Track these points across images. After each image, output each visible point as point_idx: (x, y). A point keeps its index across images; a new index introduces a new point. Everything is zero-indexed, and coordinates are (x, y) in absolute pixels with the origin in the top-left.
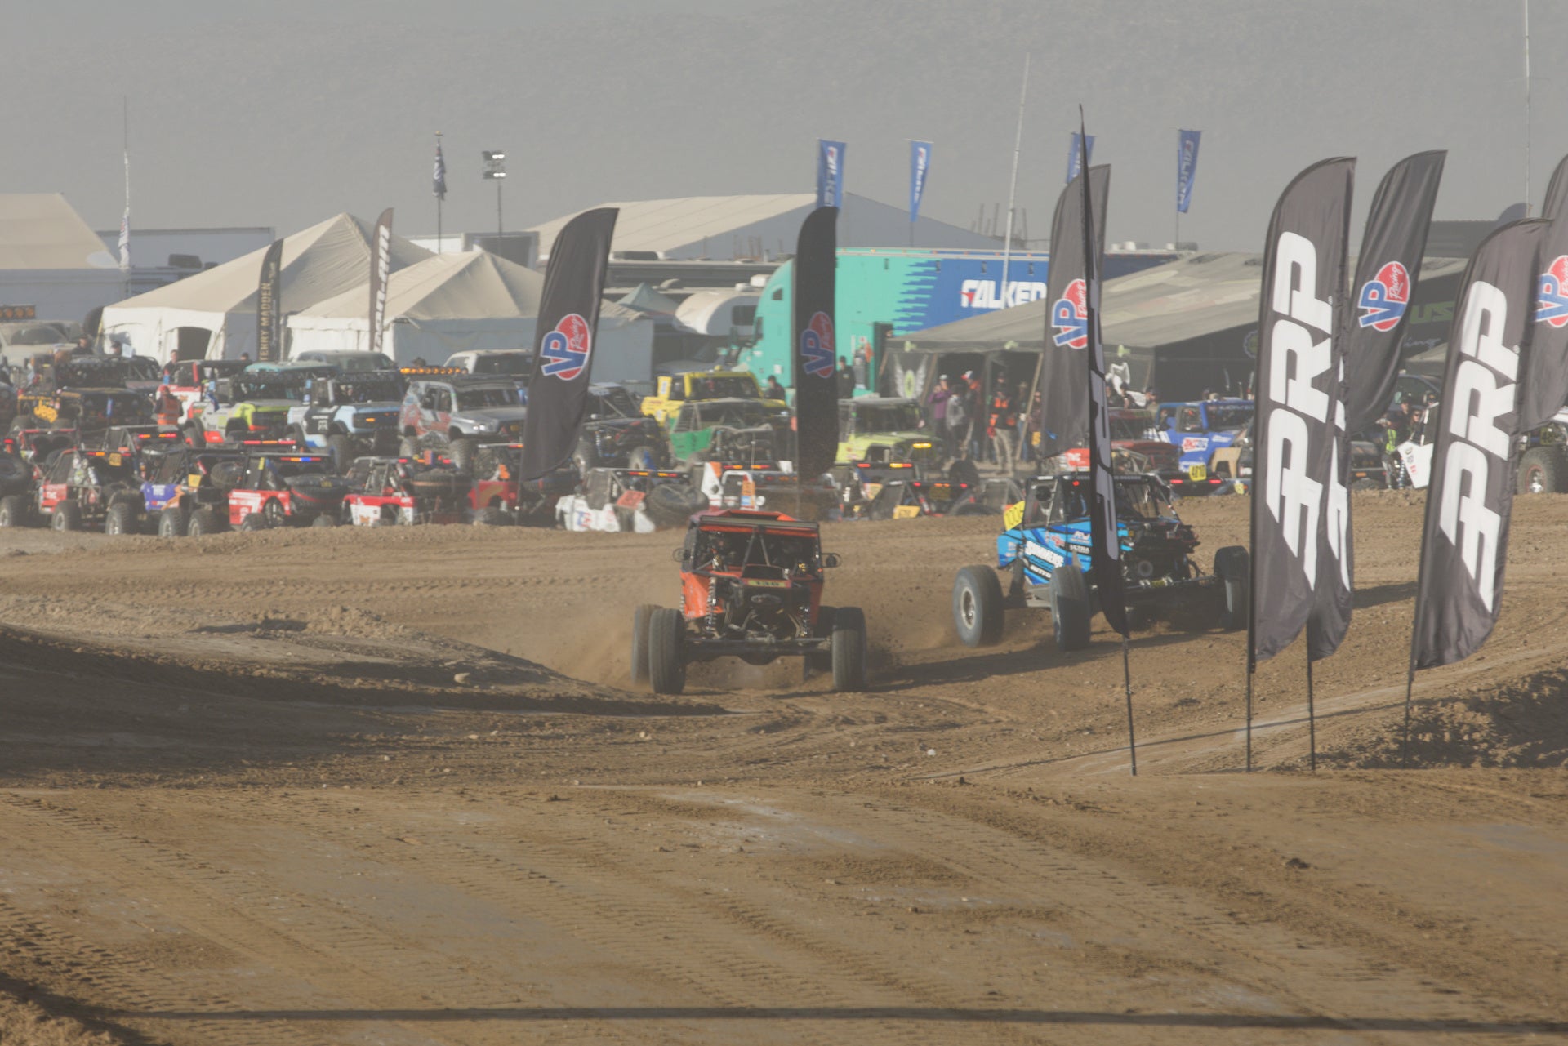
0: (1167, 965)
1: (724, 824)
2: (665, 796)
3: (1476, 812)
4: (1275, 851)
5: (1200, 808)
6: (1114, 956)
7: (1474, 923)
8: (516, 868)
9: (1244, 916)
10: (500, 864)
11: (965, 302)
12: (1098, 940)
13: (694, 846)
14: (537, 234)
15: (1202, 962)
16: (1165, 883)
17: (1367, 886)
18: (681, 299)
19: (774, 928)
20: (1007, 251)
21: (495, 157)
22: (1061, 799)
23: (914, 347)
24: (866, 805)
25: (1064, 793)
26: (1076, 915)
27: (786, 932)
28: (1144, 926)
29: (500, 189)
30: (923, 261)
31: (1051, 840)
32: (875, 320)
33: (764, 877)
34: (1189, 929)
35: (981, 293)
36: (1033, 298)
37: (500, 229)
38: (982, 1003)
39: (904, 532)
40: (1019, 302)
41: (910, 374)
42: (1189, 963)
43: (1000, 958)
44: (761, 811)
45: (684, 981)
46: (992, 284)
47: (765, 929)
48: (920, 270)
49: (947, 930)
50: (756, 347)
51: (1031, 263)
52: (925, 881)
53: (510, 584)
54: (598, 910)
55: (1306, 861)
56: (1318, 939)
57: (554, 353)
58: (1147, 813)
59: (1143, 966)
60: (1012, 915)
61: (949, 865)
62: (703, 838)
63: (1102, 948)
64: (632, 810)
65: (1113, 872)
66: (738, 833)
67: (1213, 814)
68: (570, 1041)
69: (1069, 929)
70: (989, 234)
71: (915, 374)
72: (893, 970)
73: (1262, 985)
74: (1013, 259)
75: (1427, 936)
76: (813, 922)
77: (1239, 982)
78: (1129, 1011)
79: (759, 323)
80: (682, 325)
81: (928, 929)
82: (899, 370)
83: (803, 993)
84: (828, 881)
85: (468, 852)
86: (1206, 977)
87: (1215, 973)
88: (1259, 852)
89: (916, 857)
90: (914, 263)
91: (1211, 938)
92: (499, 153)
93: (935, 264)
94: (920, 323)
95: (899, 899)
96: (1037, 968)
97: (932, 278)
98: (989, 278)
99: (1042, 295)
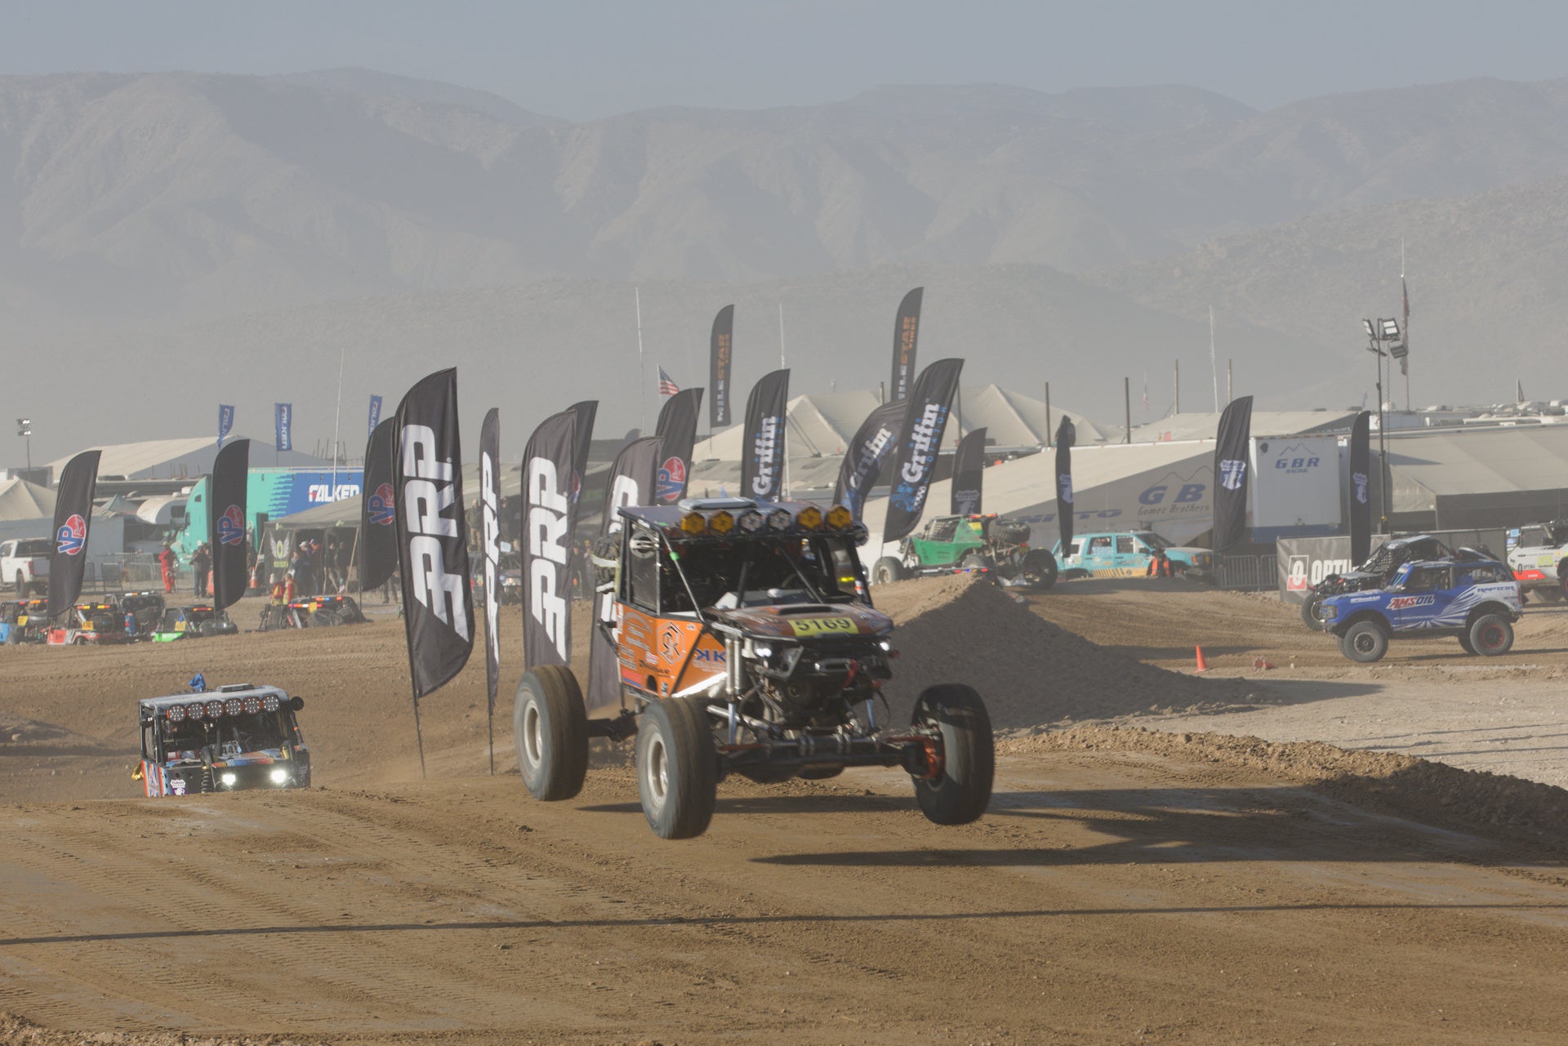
0: (450, 893)
1: (179, 819)
2: (142, 804)
3: (631, 793)
4: (512, 822)
5: (466, 798)
6: (418, 889)
7: (632, 860)
8: (54, 851)
9: (495, 862)
10: (45, 849)
11: (311, 499)
12: (408, 880)
13: (162, 834)
14: (51, 468)
15: (470, 890)
16: (446, 844)
17: (568, 840)
18: (140, 503)
19: (213, 881)
20: (335, 467)
21: (25, 422)
22: (382, 796)
23: (281, 526)
24: (265, 805)
25: (384, 793)
26: (394, 865)
27: (219, 883)
28: (435, 870)
29: (28, 441)
30: (285, 475)
31: (377, 821)
32: (257, 512)
33: (205, 851)
34: (461, 871)
35: (320, 492)
36: (352, 495)
37: (29, 465)
38: (340, 921)
39: (279, 638)
40: (343, 497)
41: (280, 543)
42: (463, 892)
43: (349, 894)
44: (202, 811)
45: (159, 915)
46: (327, 487)
47: (207, 882)
48: (283, 480)
49: (316, 878)
50: (186, 531)
51: (349, 474)
52: (303, 849)
53: (43, 679)
54: (105, 874)
55: (531, 827)
56: (540, 874)
57: (65, 539)
58: (434, 802)
59: (435, 895)
60: (355, 867)
61: (317, 838)
62: (168, 829)
63: (410, 885)
64: (123, 814)
65: (415, 839)
66: (189, 825)
67: (474, 801)
68: (91, 954)
69: (390, 874)
70: (324, 457)
71: (283, 542)
72: (286, 903)
73: (506, 902)
74: (339, 471)
75: (604, 869)
76: (235, 877)
77: (493, 902)
78: (428, 922)
79: (188, 515)
80: (141, 520)
81: (305, 878)
82: (273, 541)
83: (231, 920)
84: (243, 851)
85: (25, 843)
86: (473, 899)
87: (479, 897)
88: (502, 823)
89: (296, 835)
90: (279, 476)
91: (475, 876)
92: (27, 420)
93: (292, 476)
94: (284, 512)
95: (287, 860)
96: (371, 898)
97: (291, 485)
98: (325, 484)
99: (357, 493)
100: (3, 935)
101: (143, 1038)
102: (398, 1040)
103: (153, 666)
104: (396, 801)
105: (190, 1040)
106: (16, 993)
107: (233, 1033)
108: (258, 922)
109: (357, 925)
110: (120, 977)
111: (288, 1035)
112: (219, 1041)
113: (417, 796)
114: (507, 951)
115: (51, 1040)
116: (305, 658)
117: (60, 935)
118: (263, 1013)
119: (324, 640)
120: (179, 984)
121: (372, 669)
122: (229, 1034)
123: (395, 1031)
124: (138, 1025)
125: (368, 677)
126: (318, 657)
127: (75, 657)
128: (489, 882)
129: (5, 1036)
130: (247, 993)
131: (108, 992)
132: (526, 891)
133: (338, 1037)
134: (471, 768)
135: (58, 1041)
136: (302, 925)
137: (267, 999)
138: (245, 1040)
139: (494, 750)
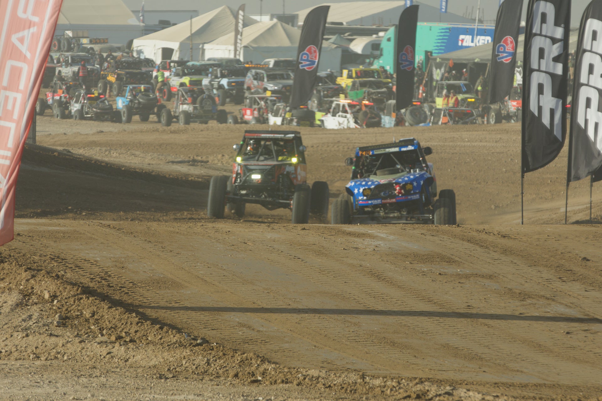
0: (535, 297)
1: (368, 240)
2: (345, 229)
4: (577, 254)
5: (548, 237)
6: (515, 293)
8: (289, 255)
9: (565, 279)
10: (283, 253)
11: (460, 44)
12: (509, 287)
13: (356, 248)
14: (298, 15)
15: (548, 296)
16: (535, 266)
18: (352, 40)
19: (386, 280)
20: (476, 24)
22: (496, 233)
23: (440, 60)
24: (421, 234)
26: (501, 277)
27: (391, 281)
28: (526, 282)
30: (445, 28)
31: (492, 248)
32: (426, 49)
33: (382, 260)
34: (544, 283)
35: (466, 40)
36: (486, 43)
37: (284, 12)
38: (465, 310)
40: (481, 44)
41: (438, 70)
42: (544, 296)
43: (472, 293)
44: (382, 235)
45: (352, 299)
46: (471, 37)
47: (383, 280)
48: (443, 31)
49: (451, 282)
50: (380, 59)
51: (485, 29)
52: (444, 263)
54: (320, 271)
55: (589, 259)
56: (593, 288)
58: (529, 239)
59: (526, 297)
60: (476, 277)
61: (453, 257)
62: (360, 245)
63: (511, 290)
64: (333, 234)
65: (515, 261)
66: (373, 243)
67: (553, 240)
68: (309, 320)
69: (498, 282)
70: (470, 18)
71: (440, 70)
72: (431, 296)
73: (571, 305)
74: (479, 27)
76: (401, 278)
77: (562, 304)
78: (521, 314)
79: (382, 50)
80: (352, 51)
81: (445, 281)
82: (434, 69)
83: (397, 305)
84: (407, 262)
85: (271, 249)
86: (550, 302)
87: (553, 300)
88: (570, 255)
89: (440, 254)
90: (441, 28)
91: (552, 287)
93: (450, 29)
94: (443, 51)
95: (434, 270)
96: (486, 297)
97: (448, 34)
98: (469, 35)
99: (490, 41)
101: (338, 375)
102: (498, 387)
103: (355, 143)
104: (504, 237)
105: (367, 378)
106: (260, 342)
107: (394, 375)
108: (414, 307)
109: (475, 313)
110: (326, 336)
111: (429, 379)
112: (385, 379)
113: (518, 234)
114: (569, 336)
115: (280, 372)
116: (451, 144)
117: (289, 307)
118: (414, 364)
119: (463, 133)
120: (362, 343)
121: (493, 153)
122: (391, 375)
123: (497, 381)
124: (335, 366)
125: (489, 158)
126: (459, 143)
127: (306, 134)
128: (561, 291)
129: (252, 368)
130: (404, 351)
131: (317, 345)
132: (584, 299)
133: (460, 382)
134: (552, 219)
135: (285, 373)
136: (441, 310)
137: (417, 355)
138: (402, 380)
139: (568, 208)
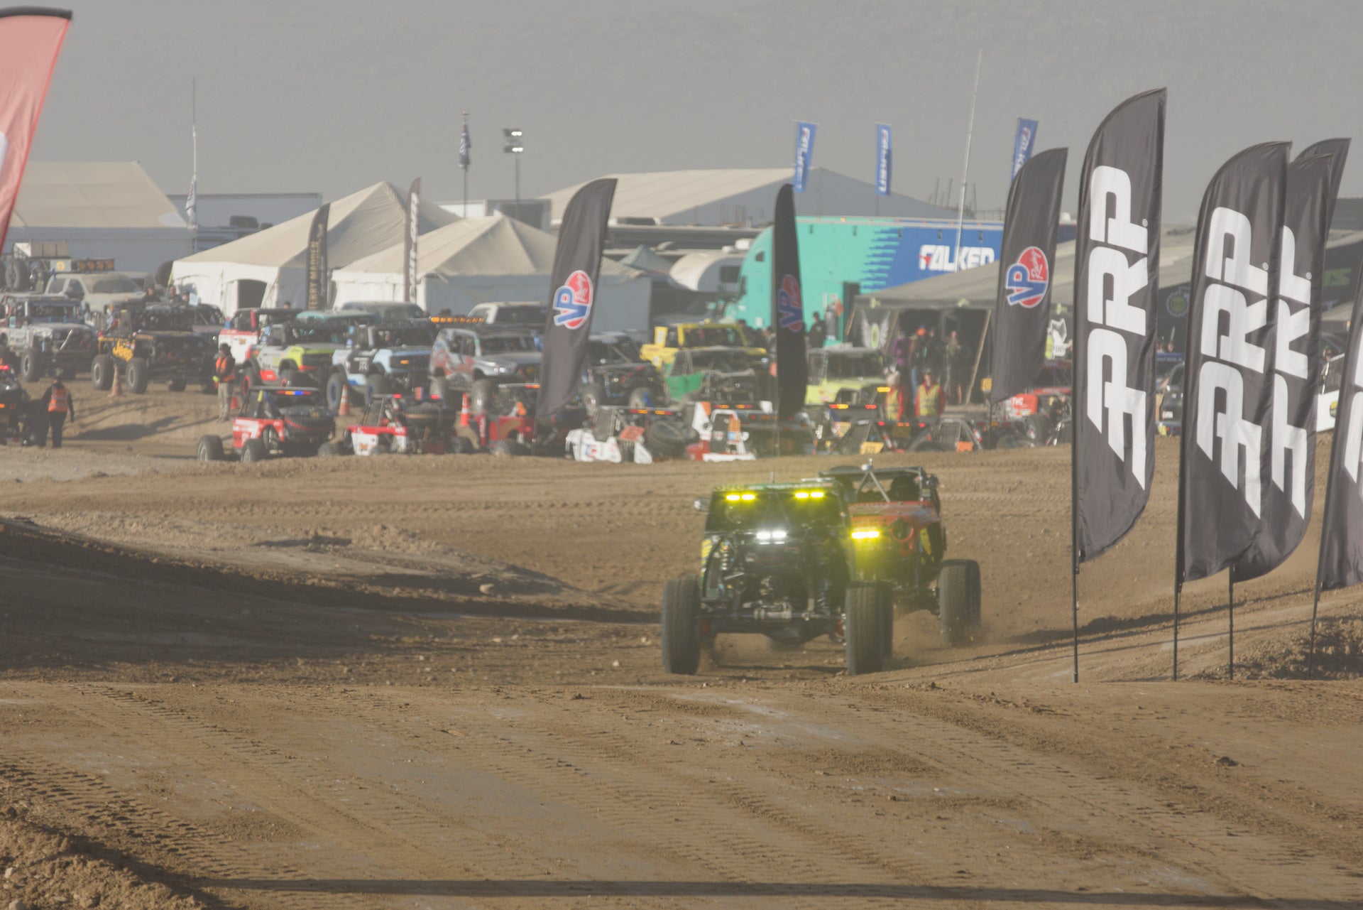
0: (1113, 849)
1: (727, 721)
2: (674, 696)
4: (1207, 750)
5: (1141, 712)
6: (1067, 840)
8: (545, 757)
9: (1181, 807)
10: (531, 754)
11: (923, 265)
12: (1053, 826)
13: (701, 740)
14: (550, 202)
15: (1143, 847)
16: (1111, 777)
17: (1288, 782)
18: (674, 259)
19: (771, 813)
20: (960, 220)
21: (514, 134)
22: (1020, 702)
23: (879, 303)
24: (850, 706)
25: (1023, 697)
26: (1034, 804)
27: (781, 816)
28: (1093, 815)
29: (518, 162)
30: (887, 228)
31: (1011, 738)
32: (844, 279)
33: (762, 768)
34: (1133, 818)
35: (937, 257)
36: (983, 262)
37: (518, 196)
38: (953, 880)
40: (970, 266)
41: (875, 327)
42: (1133, 848)
43: (967, 841)
44: (759, 710)
45: (693, 857)
46: (948, 248)
47: (763, 813)
48: (884, 236)
49: (921, 816)
50: (740, 302)
51: (981, 232)
52: (902, 773)
53: (528, 507)
54: (617, 795)
55: (1235, 760)
56: (1246, 828)
57: (564, 306)
58: (1095, 716)
59: (1093, 849)
60: (978, 804)
61: (923, 759)
62: (709, 733)
63: (1056, 833)
64: (646, 708)
65: (1066, 767)
66: (738, 729)
67: (1154, 717)
69: (1028, 816)
70: (943, 205)
71: (880, 327)
72: (875, 851)
73: (1195, 867)
74: (965, 227)
75: (1341, 826)
76: (804, 808)
77: (1175, 865)
78: (1081, 889)
79: (744, 280)
80: (677, 284)
81: (905, 814)
82: (865, 323)
83: (796, 870)
84: (817, 772)
85: (504, 743)
86: (1147, 860)
87: (1155, 857)
88: (1193, 751)
89: (894, 752)
90: (877, 229)
91: (1152, 826)
92: (517, 130)
93: (897, 231)
94: (883, 283)
95: (879, 788)
96: (1000, 850)
97: (894, 244)
98: (944, 244)
99: (991, 259)
100: (467, 874)
108: (835, 875)
109: (977, 887)
113: (1070, 706)
121: (1003, 516)
132: (1224, 853)
134: (1143, 668)
